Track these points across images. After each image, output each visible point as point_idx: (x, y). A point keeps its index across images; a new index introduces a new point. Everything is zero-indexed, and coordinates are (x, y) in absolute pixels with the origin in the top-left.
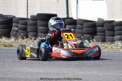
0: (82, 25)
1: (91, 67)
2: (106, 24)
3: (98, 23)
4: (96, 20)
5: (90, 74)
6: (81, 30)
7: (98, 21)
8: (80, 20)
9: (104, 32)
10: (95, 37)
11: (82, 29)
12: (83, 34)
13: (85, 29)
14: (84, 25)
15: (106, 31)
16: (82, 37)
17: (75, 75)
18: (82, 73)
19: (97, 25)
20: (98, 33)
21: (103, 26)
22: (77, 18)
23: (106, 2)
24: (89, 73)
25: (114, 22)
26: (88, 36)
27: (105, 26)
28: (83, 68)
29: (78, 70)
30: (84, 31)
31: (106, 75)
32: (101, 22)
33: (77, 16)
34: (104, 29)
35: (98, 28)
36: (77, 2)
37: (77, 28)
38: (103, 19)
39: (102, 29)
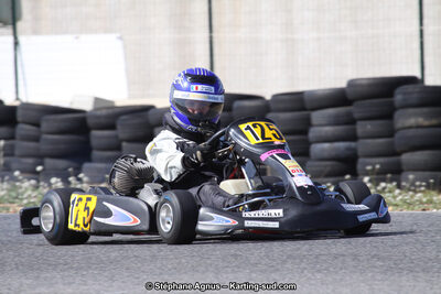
0: (37, 125)
1: (77, 269)
2: (124, 117)
3: (92, 114)
4: (87, 106)
6: (32, 144)
7: (96, 109)
8: (27, 107)
9: (118, 148)
10: (86, 165)
11: (37, 139)
12: (40, 157)
13: (49, 140)
14: (45, 126)
15: (124, 144)
16: (39, 168)
19: (90, 122)
20: (96, 154)
21: (112, 127)
22: (17, 99)
23: (120, 38)
25: (151, 112)
26: (61, 163)
27: (119, 127)
28: (48, 275)
29: (29, 281)
30: (44, 147)
32: (104, 112)
33: (17, 92)
34: (117, 137)
35: (95, 133)
36: (16, 44)
37: (17, 137)
38: (112, 102)
39: (109, 137)
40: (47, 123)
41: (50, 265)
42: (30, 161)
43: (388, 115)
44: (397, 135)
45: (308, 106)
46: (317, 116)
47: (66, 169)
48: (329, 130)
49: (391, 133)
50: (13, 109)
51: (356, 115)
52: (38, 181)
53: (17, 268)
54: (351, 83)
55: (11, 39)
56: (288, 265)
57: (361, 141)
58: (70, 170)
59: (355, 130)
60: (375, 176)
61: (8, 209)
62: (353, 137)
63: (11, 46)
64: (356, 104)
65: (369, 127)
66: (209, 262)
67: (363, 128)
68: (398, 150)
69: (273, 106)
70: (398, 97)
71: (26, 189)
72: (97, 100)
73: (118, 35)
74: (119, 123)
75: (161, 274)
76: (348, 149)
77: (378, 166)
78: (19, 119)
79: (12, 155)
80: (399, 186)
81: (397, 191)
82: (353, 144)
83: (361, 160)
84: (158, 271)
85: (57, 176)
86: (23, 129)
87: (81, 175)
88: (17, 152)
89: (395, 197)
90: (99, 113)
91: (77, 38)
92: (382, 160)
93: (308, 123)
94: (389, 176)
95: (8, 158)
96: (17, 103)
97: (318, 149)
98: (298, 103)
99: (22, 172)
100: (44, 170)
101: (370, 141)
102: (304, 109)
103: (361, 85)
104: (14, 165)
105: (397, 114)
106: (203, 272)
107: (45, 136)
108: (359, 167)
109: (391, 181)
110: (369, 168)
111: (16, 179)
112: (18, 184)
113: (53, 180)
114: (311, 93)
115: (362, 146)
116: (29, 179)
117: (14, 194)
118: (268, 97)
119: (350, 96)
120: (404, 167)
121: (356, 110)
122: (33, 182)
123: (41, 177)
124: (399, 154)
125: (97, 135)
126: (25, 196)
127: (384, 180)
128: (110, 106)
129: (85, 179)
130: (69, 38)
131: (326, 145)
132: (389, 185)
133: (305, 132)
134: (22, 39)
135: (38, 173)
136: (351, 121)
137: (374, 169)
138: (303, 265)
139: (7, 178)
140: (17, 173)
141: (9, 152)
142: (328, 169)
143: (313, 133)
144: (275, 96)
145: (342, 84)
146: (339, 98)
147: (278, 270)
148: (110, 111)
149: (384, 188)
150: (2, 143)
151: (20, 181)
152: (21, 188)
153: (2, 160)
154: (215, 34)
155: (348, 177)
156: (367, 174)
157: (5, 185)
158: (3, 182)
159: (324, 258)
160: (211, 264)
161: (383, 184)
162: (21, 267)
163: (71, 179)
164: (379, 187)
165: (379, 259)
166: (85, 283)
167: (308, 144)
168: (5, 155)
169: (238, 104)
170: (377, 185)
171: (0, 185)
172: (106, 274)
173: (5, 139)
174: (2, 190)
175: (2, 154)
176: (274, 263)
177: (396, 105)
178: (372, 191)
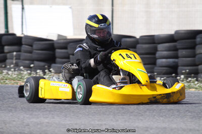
0: (31, 46)
1: (50, 111)
2: (71, 44)
3: (57, 42)
4: (55, 38)
5: (48, 123)
6: (29, 54)
7: (58, 40)
8: (27, 37)
9: (68, 58)
10: (53, 65)
11: (31, 52)
12: (32, 61)
13: (37, 53)
14: (35, 47)
15: (71, 56)
16: (32, 65)
17: (24, 124)
18: (35, 120)
19: (56, 45)
20: (58, 60)
21: (66, 48)
22: (23, 34)
23: (70, 8)
24: (47, 121)
26: (42, 64)
27: (69, 48)
28: (36, 113)
29: (28, 116)
30: (34, 56)
31: (76, 124)
32: (62, 41)
33: (22, 31)
34: (67, 53)
35: (58, 51)
36: (23, 8)
37: (22, 51)
38: (66, 37)
39: (64, 53)
40: (36, 45)
41: (37, 109)
42: (27, 62)
43: (193, 47)
44: (197, 57)
45: (156, 42)
46: (160, 47)
47: (44, 66)
48: (165, 53)
49: (194, 56)
50: (20, 38)
51: (178, 47)
52: (31, 71)
53: (22, 110)
54: (177, 32)
55: (20, 6)
56: (147, 113)
57: (180, 59)
58: (46, 66)
59: (177, 54)
60: (186, 75)
61: (17, 83)
62: (176, 57)
63: (21, 9)
64: (178, 42)
65: (184, 52)
66: (110, 110)
67: (181, 53)
68: (197, 63)
69: (140, 41)
70: (198, 39)
71: (26, 75)
72: (59, 36)
73: (70, 6)
74: (69, 46)
75: (88, 115)
76: (174, 62)
77: (187, 71)
78: (23, 43)
79: (19, 59)
80: (197, 80)
81: (196, 82)
82: (176, 60)
83: (180, 68)
84: (87, 114)
85: (40, 69)
86: (25, 47)
87: (51, 69)
88: (22, 58)
89: (195, 85)
90: (60, 41)
91: (51, 7)
92: (189, 68)
93: (156, 50)
94: (193, 75)
96: (22, 36)
97: (160, 61)
98: (152, 40)
99: (24, 67)
100: (34, 66)
101: (184, 59)
102: (154, 43)
103: (182, 33)
104: (20, 64)
105: (197, 47)
106: (108, 115)
107: (35, 51)
108: (179, 71)
109: (194, 77)
110: (184, 71)
111: (21, 70)
112: (22, 72)
113: (38, 71)
114: (158, 36)
115: (181, 61)
116: (27, 70)
117: (20, 77)
118: (138, 37)
119: (176, 38)
120: (200, 71)
121: (178, 44)
122: (29, 72)
123: (33, 70)
124: (198, 65)
125: (59, 52)
126: (25, 77)
127: (190, 77)
129: (53, 71)
130: (47, 7)
131: (164, 60)
132: (193, 79)
133: (154, 54)
134: (25, 6)
135: (31, 68)
136: (176, 49)
137: (186, 72)
138: (154, 114)
139: (17, 69)
140: (22, 68)
141: (18, 58)
142: (164, 71)
143: (158, 54)
144: (141, 37)
145: (172, 32)
146: (171, 39)
147: (142, 115)
148: (65, 41)
149: (190, 81)
150: (15, 53)
151: (23, 71)
152: (23, 74)
153: (14, 62)
154: (114, 8)
155: (174, 75)
156: (182, 74)
157: (16, 73)
158: (15, 71)
159: (164, 110)
160: (111, 111)
161: (190, 79)
162: (24, 109)
163: (46, 71)
164: (188, 80)
165: (189, 112)
166: (53, 118)
167: (155, 59)
168: (16, 59)
169: (124, 40)
170: (187, 79)
171: (14, 72)
172: (63, 114)
173: (16, 52)
174: (15, 75)
175: (14, 58)
176: (141, 112)
177: (197, 43)
178: (185, 81)
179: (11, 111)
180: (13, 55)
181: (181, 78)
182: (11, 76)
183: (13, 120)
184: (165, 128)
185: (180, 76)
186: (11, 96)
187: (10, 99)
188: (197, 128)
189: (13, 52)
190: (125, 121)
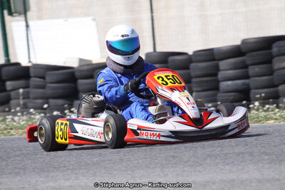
0: (43, 78)
1: (72, 170)
3: (78, 70)
4: (75, 64)
5: (70, 186)
6: (40, 91)
7: (80, 66)
8: (37, 66)
10: (76, 102)
11: (43, 87)
12: (46, 99)
13: (52, 87)
14: (48, 79)
16: (46, 106)
18: (51, 184)
19: (77, 74)
21: (91, 77)
22: (30, 62)
23: (94, 20)
26: (60, 102)
27: (95, 77)
29: (42, 179)
30: (48, 92)
32: (86, 68)
33: (29, 57)
34: (94, 83)
35: (80, 81)
36: (27, 26)
37: (31, 86)
38: (90, 61)
39: (89, 84)
40: (50, 76)
41: (55, 168)
42: (40, 101)
43: (269, 61)
44: (275, 74)
45: (217, 58)
46: (223, 64)
47: (63, 105)
48: (231, 73)
49: (271, 73)
50: (27, 68)
51: (248, 62)
52: (45, 114)
53: (34, 171)
54: (244, 42)
55: (24, 23)
56: (208, 161)
57: (252, 79)
58: (66, 106)
59: (247, 72)
60: (261, 101)
62: (247, 77)
63: (24, 28)
64: (248, 55)
65: (257, 69)
66: (156, 161)
67: (253, 70)
68: (276, 84)
69: (194, 59)
70: (275, 49)
71: (38, 120)
72: (81, 60)
73: (93, 18)
74: (95, 75)
75: (126, 170)
76: (244, 84)
77: (263, 95)
78: (32, 75)
79: (28, 98)
80: (278, 107)
81: (277, 110)
82: (247, 81)
83: (252, 91)
84: (124, 169)
85: (57, 110)
86: (34, 81)
87: (73, 109)
88: (31, 96)
89: (275, 114)
90: (82, 68)
91: (66, 21)
92: (266, 90)
93: (217, 69)
94: (271, 100)
95: (25, 100)
96: (30, 65)
97: (224, 85)
98: (211, 56)
99: (35, 109)
100: (49, 107)
101: (257, 78)
102: (214, 60)
103: (251, 43)
104: (30, 105)
105: (275, 60)
106: (153, 168)
107: (49, 85)
108: (252, 95)
109: (272, 104)
110: (258, 96)
111: (31, 114)
112: (32, 116)
113: (55, 113)
114: (218, 49)
115: (253, 82)
116: (40, 113)
117: (30, 123)
118: (191, 53)
119: (243, 50)
120: (281, 94)
121: (247, 59)
122: (42, 115)
123: (47, 111)
124: (277, 86)
125: (82, 83)
127: (268, 104)
128: (89, 63)
129: (75, 111)
130: (61, 21)
131: (230, 83)
132: (271, 106)
133: (215, 75)
134: (30, 23)
135: (45, 109)
136: (245, 66)
137: (261, 96)
138: (218, 161)
139: (25, 113)
140: (32, 110)
141: (26, 96)
142: (232, 98)
143: (221, 75)
144: (195, 52)
145: (238, 42)
146: (237, 52)
147: (201, 165)
148: (90, 67)
149: (268, 108)
150: (21, 90)
151: (33, 114)
152: (34, 119)
153: (22, 102)
154: (154, 15)
155: (244, 102)
156: (257, 100)
157: (25, 118)
158: (23, 115)
159: (230, 155)
160: (158, 163)
161: (267, 106)
162: (36, 170)
163: (66, 111)
164: (265, 109)
165: (266, 155)
166: (78, 179)
167: (218, 82)
168: (24, 98)
169: (171, 58)
170: (264, 106)
171: (21, 117)
172: (91, 172)
173: (23, 88)
174: (23, 121)
175: (21, 97)
176: (198, 161)
177: (274, 54)
178: (261, 110)
179: (18, 174)
180: (19, 93)
181: (255, 106)
182: (19, 123)
183: (22, 186)
184: (233, 180)
185: (253, 104)
186: (18, 153)
187: (16, 156)
188: (277, 177)
189: (19, 88)
190: (177, 175)
